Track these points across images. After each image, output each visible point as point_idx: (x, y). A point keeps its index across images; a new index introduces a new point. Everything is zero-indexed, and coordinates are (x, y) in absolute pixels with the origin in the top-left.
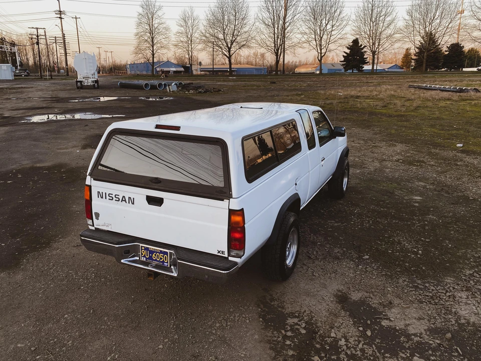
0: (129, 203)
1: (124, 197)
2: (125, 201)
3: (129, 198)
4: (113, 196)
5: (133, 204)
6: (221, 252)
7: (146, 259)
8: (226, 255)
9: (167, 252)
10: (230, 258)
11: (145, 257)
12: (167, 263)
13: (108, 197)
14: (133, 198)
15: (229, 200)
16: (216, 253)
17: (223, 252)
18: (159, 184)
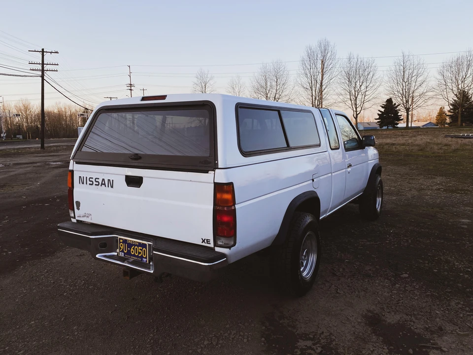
0: (108, 187)
1: (103, 180)
2: (105, 184)
3: (109, 180)
4: (93, 180)
5: (112, 187)
6: (206, 241)
7: (125, 254)
8: (212, 245)
9: (146, 244)
10: (217, 249)
11: (123, 252)
12: (146, 258)
13: (88, 182)
14: (113, 180)
15: (215, 171)
16: (200, 242)
17: (208, 241)
18: (139, 161)
